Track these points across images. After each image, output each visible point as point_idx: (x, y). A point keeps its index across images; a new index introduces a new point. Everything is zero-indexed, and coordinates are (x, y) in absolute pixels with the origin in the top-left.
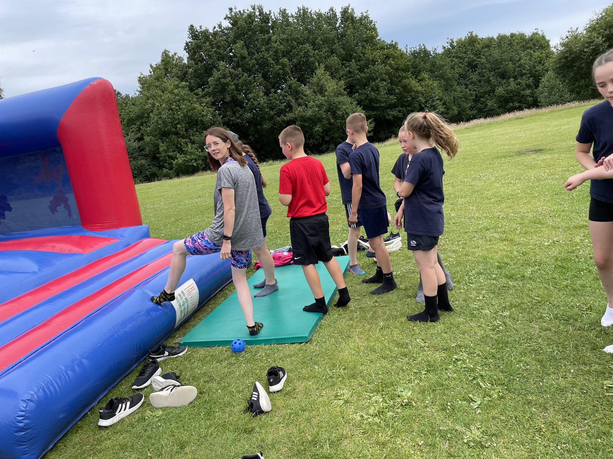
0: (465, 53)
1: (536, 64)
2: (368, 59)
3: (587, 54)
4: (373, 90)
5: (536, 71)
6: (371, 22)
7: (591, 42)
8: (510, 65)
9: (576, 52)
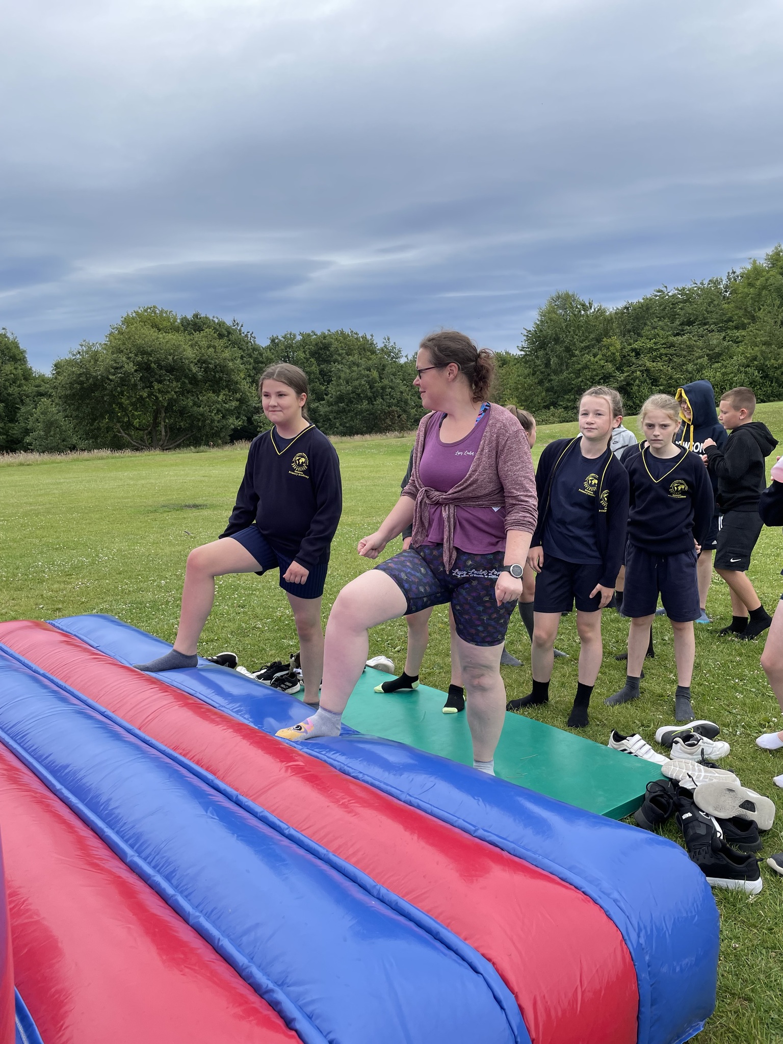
1: (8, 384)
5: (9, 395)
7: (117, 368)
9: (95, 378)
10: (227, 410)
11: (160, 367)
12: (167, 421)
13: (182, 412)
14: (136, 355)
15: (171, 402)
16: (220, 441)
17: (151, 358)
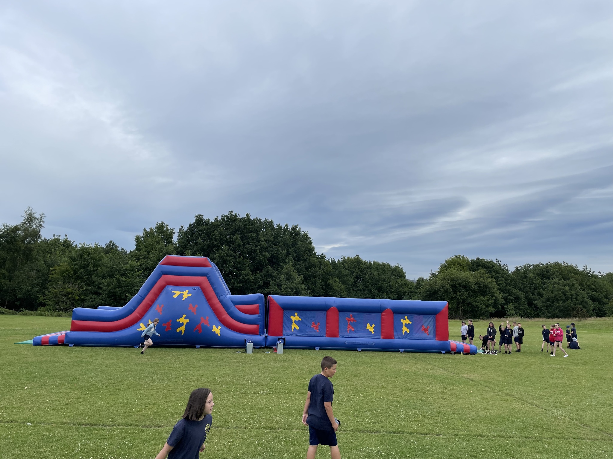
0: (354, 268)
1: (399, 287)
2: (311, 263)
3: (442, 292)
4: (312, 283)
5: (399, 291)
6: (309, 238)
7: (443, 286)
8: (385, 284)
9: (435, 290)
10: (489, 304)
11: (460, 286)
12: (462, 307)
13: (469, 304)
14: (451, 281)
15: (464, 300)
16: (485, 317)
17: (456, 283)
